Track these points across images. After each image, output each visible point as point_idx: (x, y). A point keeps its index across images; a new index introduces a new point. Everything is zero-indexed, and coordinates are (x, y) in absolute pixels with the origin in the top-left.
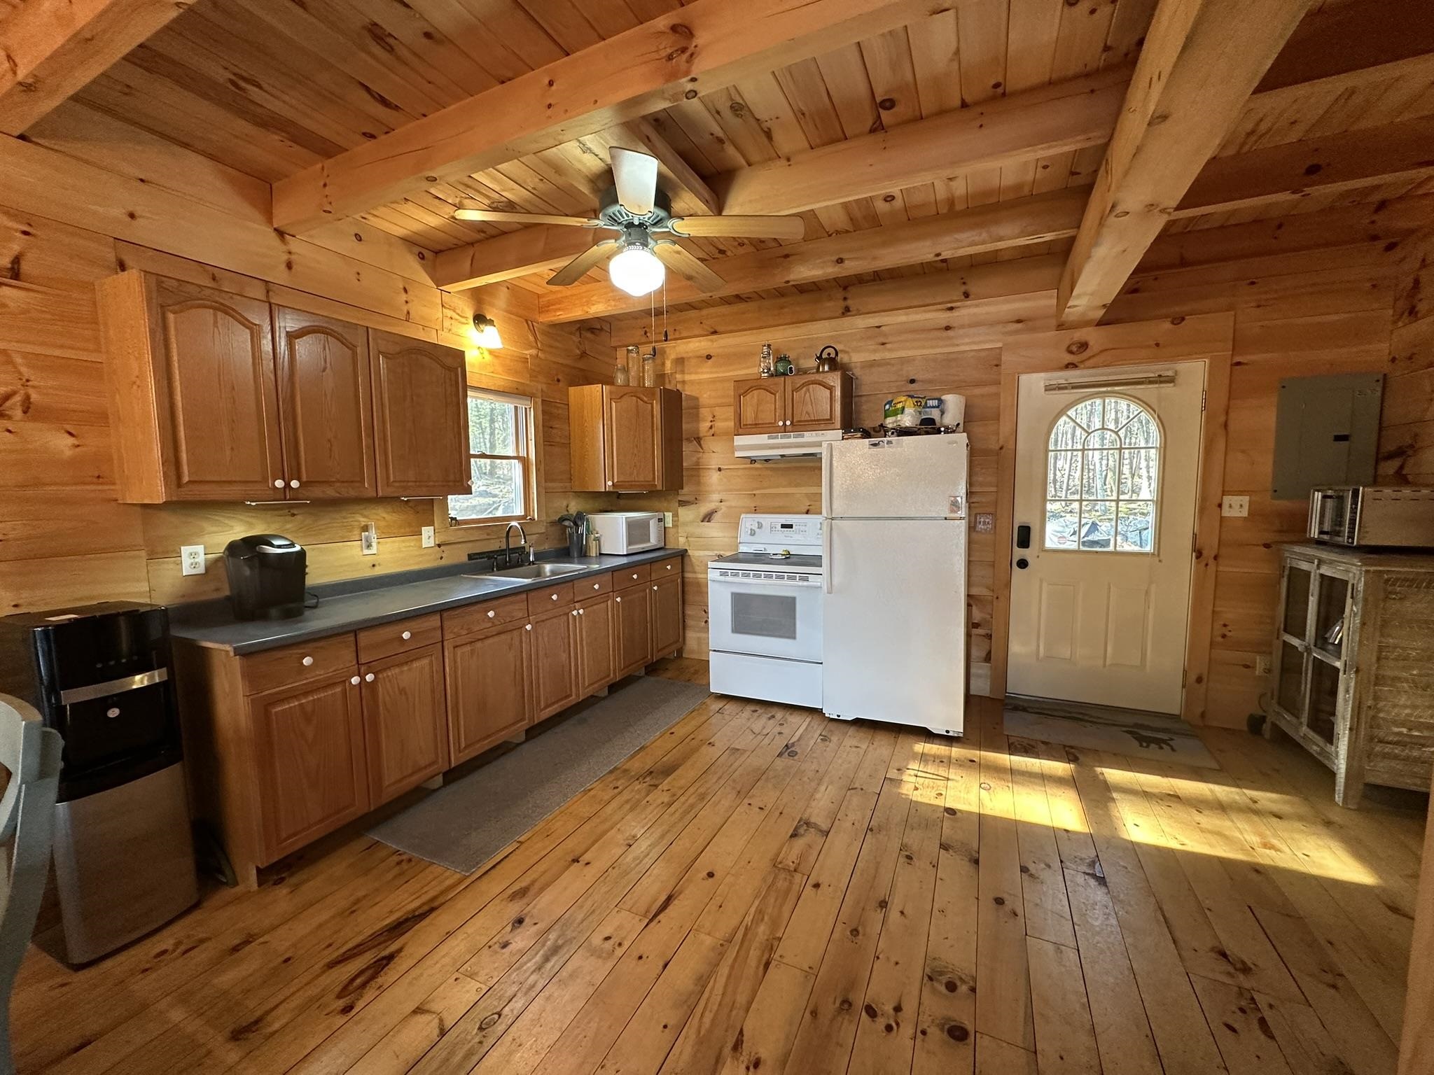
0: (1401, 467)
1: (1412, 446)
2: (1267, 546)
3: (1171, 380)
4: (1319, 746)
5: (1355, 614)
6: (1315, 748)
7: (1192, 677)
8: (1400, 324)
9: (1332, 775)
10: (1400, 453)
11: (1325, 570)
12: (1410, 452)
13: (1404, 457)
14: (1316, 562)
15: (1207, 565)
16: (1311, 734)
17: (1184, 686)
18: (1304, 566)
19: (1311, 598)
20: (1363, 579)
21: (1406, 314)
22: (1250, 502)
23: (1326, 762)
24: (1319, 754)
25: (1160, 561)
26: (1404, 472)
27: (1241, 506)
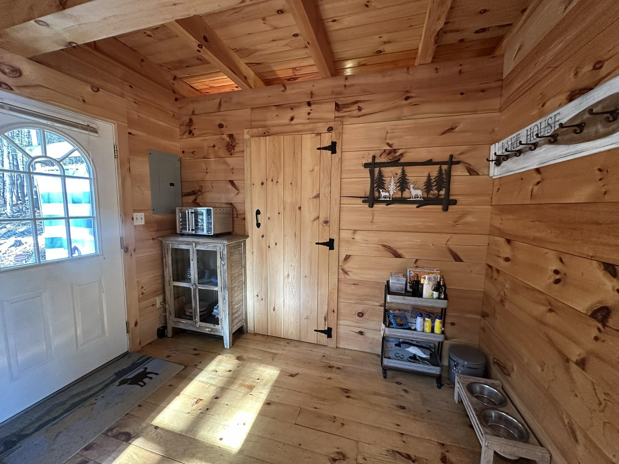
0: (196, 199)
1: (200, 191)
2: (153, 239)
3: (95, 131)
4: (209, 328)
5: (223, 265)
6: (207, 330)
7: (132, 325)
8: (185, 137)
9: (221, 338)
10: (193, 193)
11: (199, 247)
12: (199, 193)
13: (197, 195)
14: (194, 244)
15: (131, 255)
16: (203, 324)
17: (128, 332)
18: (184, 247)
19: (191, 262)
20: (226, 249)
21: (188, 133)
22: (145, 216)
23: (217, 334)
24: (211, 331)
25: (104, 258)
26: (197, 202)
27: (141, 218)
